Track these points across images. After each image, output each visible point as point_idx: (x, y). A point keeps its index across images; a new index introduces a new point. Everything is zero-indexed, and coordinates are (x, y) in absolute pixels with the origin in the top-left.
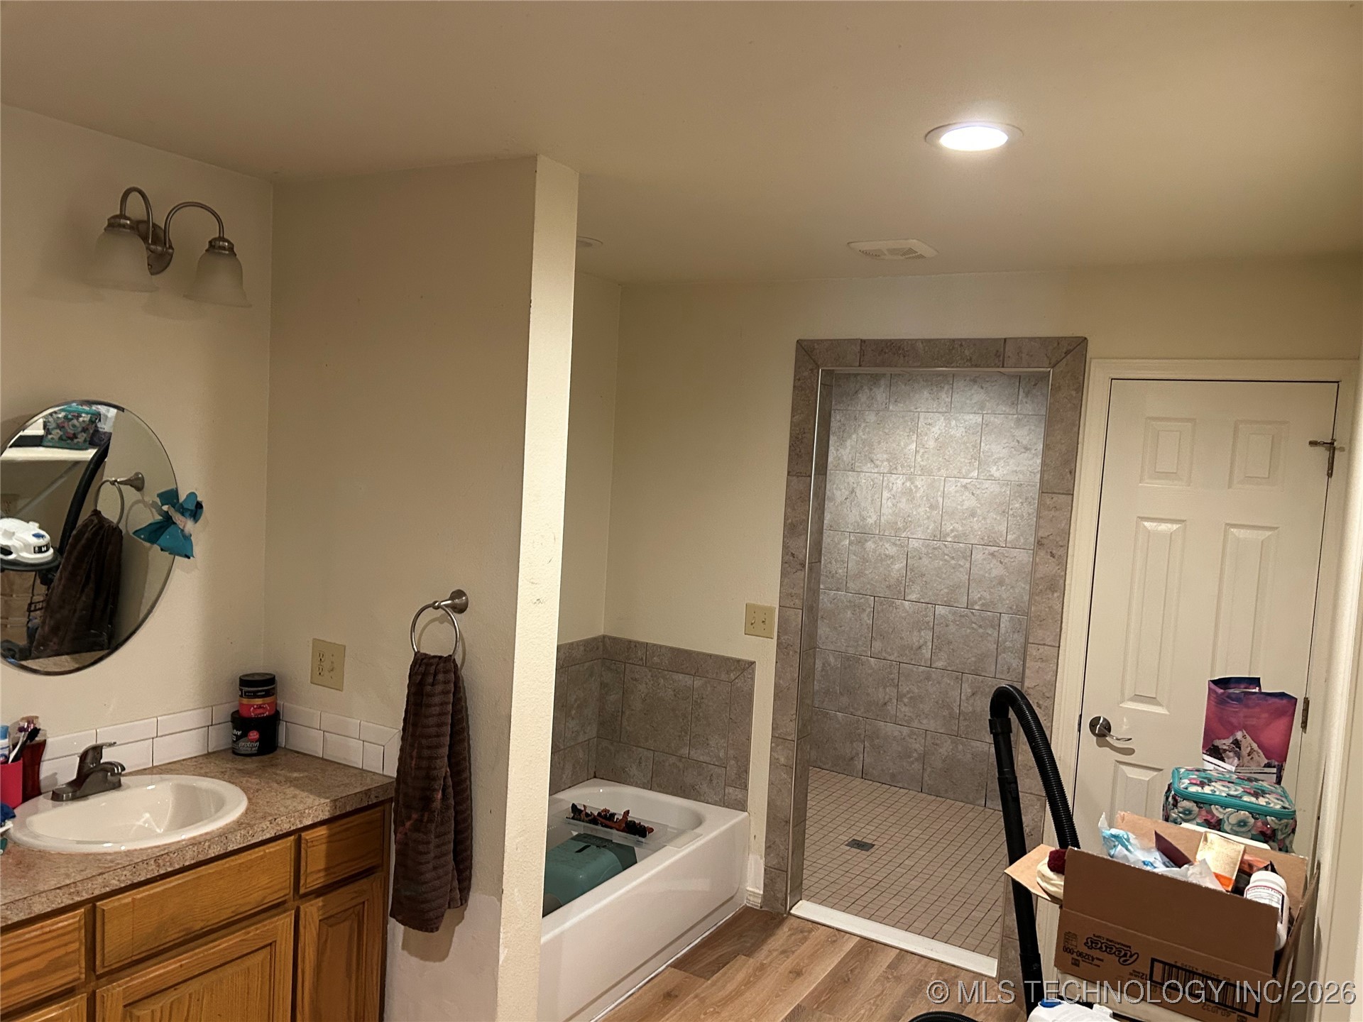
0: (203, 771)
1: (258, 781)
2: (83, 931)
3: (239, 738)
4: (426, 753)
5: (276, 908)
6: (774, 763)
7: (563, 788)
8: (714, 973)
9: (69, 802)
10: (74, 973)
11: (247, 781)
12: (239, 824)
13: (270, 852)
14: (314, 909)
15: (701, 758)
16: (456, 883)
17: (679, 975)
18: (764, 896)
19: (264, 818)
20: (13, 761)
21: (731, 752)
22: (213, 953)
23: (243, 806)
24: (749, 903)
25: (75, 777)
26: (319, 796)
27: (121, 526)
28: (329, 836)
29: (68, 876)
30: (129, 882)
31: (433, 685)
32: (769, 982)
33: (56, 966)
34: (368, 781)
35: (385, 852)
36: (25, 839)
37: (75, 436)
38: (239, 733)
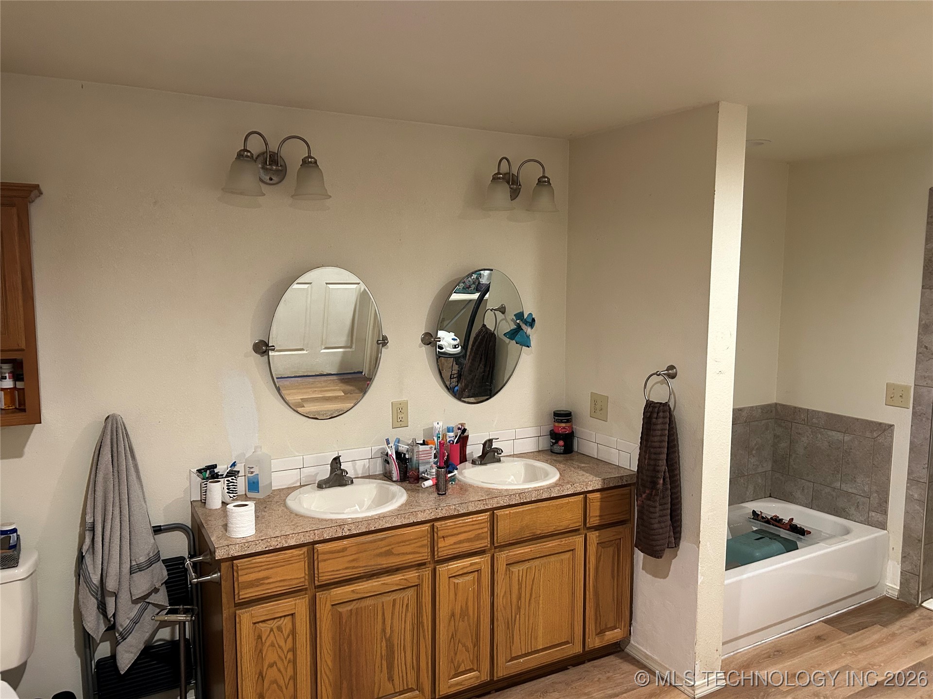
0: (537, 459)
1: (564, 466)
2: (489, 523)
3: (554, 444)
4: (653, 456)
5: (575, 531)
6: (909, 499)
7: (747, 500)
8: (854, 631)
9: (479, 466)
10: (485, 543)
11: (559, 465)
12: (556, 485)
13: (571, 501)
14: (594, 536)
15: (850, 491)
16: (672, 533)
17: (828, 628)
18: (900, 591)
19: (568, 483)
20: (456, 443)
21: (874, 488)
22: (545, 548)
23: (557, 476)
24: (888, 594)
25: (481, 454)
26: (596, 476)
27: (495, 333)
28: (601, 499)
29: (482, 496)
30: (508, 504)
31: (657, 418)
32: (897, 645)
33: (478, 538)
34: (622, 472)
35: (630, 512)
36: (463, 479)
37: (470, 287)
38: (554, 441)
